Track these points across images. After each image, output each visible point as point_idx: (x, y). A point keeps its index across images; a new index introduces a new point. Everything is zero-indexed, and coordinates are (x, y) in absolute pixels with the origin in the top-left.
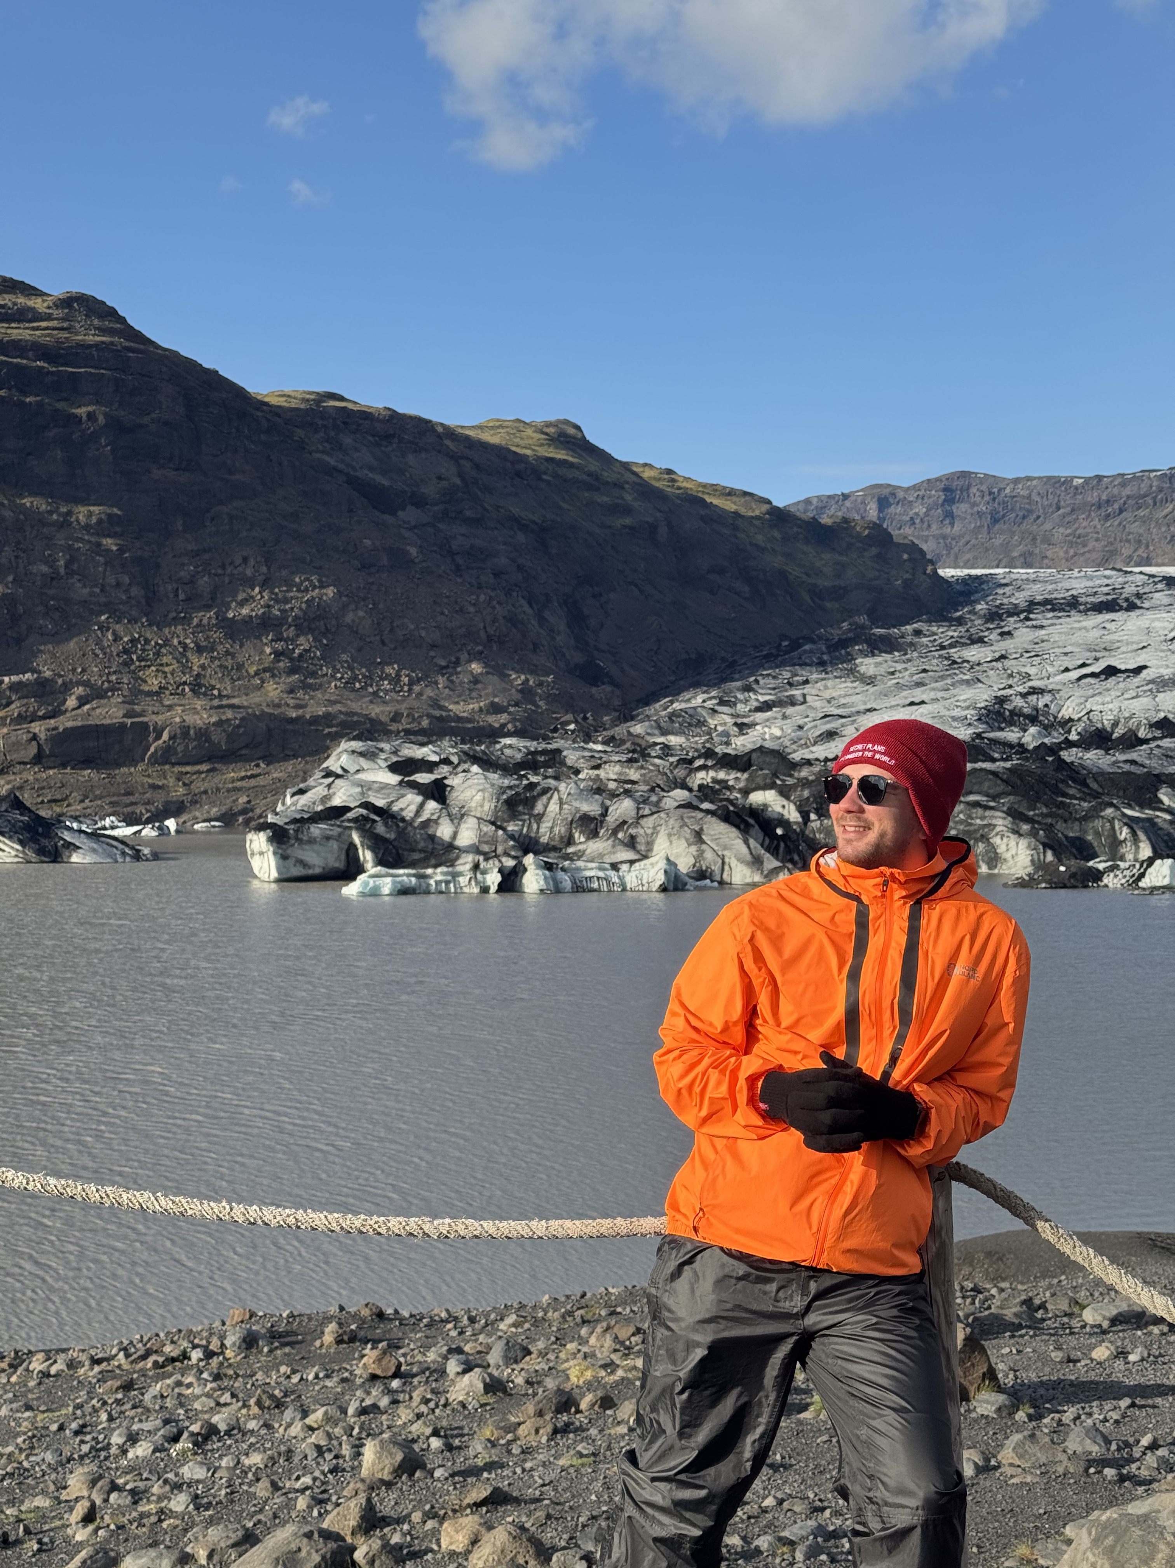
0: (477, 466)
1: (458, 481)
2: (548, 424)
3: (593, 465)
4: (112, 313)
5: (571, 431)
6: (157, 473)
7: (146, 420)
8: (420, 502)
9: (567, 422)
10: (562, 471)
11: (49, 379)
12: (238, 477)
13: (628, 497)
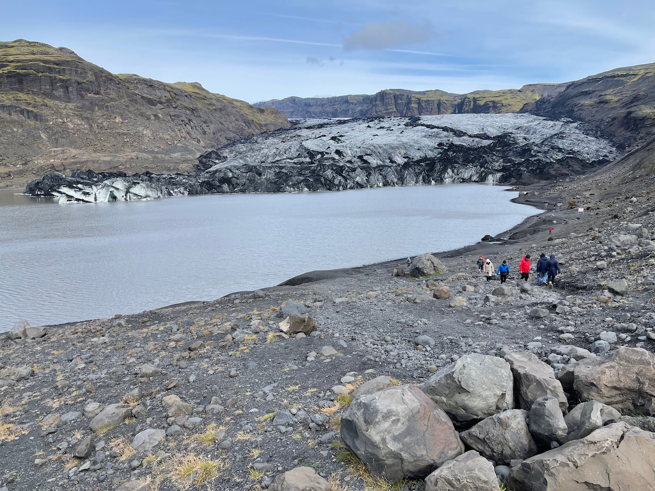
0: (175, 94)
1: (170, 98)
2: (192, 83)
3: (204, 94)
4: (73, 52)
5: (198, 85)
6: (89, 95)
7: (85, 81)
8: (161, 103)
9: (197, 83)
10: (197, 95)
11: (57, 70)
12: (111, 96)
13: (214, 102)
